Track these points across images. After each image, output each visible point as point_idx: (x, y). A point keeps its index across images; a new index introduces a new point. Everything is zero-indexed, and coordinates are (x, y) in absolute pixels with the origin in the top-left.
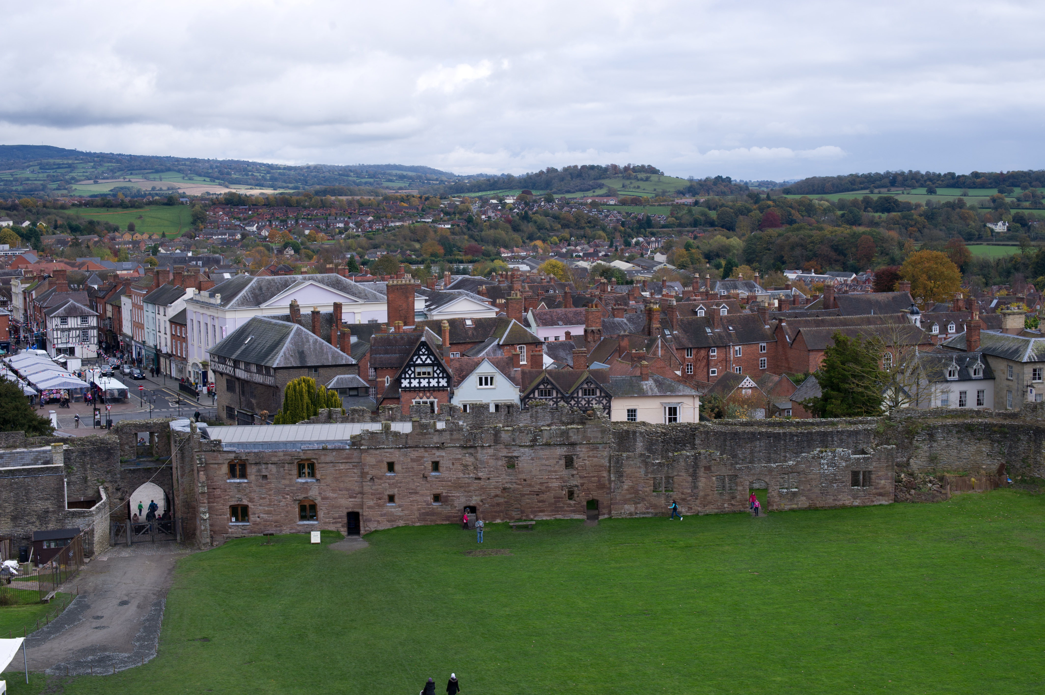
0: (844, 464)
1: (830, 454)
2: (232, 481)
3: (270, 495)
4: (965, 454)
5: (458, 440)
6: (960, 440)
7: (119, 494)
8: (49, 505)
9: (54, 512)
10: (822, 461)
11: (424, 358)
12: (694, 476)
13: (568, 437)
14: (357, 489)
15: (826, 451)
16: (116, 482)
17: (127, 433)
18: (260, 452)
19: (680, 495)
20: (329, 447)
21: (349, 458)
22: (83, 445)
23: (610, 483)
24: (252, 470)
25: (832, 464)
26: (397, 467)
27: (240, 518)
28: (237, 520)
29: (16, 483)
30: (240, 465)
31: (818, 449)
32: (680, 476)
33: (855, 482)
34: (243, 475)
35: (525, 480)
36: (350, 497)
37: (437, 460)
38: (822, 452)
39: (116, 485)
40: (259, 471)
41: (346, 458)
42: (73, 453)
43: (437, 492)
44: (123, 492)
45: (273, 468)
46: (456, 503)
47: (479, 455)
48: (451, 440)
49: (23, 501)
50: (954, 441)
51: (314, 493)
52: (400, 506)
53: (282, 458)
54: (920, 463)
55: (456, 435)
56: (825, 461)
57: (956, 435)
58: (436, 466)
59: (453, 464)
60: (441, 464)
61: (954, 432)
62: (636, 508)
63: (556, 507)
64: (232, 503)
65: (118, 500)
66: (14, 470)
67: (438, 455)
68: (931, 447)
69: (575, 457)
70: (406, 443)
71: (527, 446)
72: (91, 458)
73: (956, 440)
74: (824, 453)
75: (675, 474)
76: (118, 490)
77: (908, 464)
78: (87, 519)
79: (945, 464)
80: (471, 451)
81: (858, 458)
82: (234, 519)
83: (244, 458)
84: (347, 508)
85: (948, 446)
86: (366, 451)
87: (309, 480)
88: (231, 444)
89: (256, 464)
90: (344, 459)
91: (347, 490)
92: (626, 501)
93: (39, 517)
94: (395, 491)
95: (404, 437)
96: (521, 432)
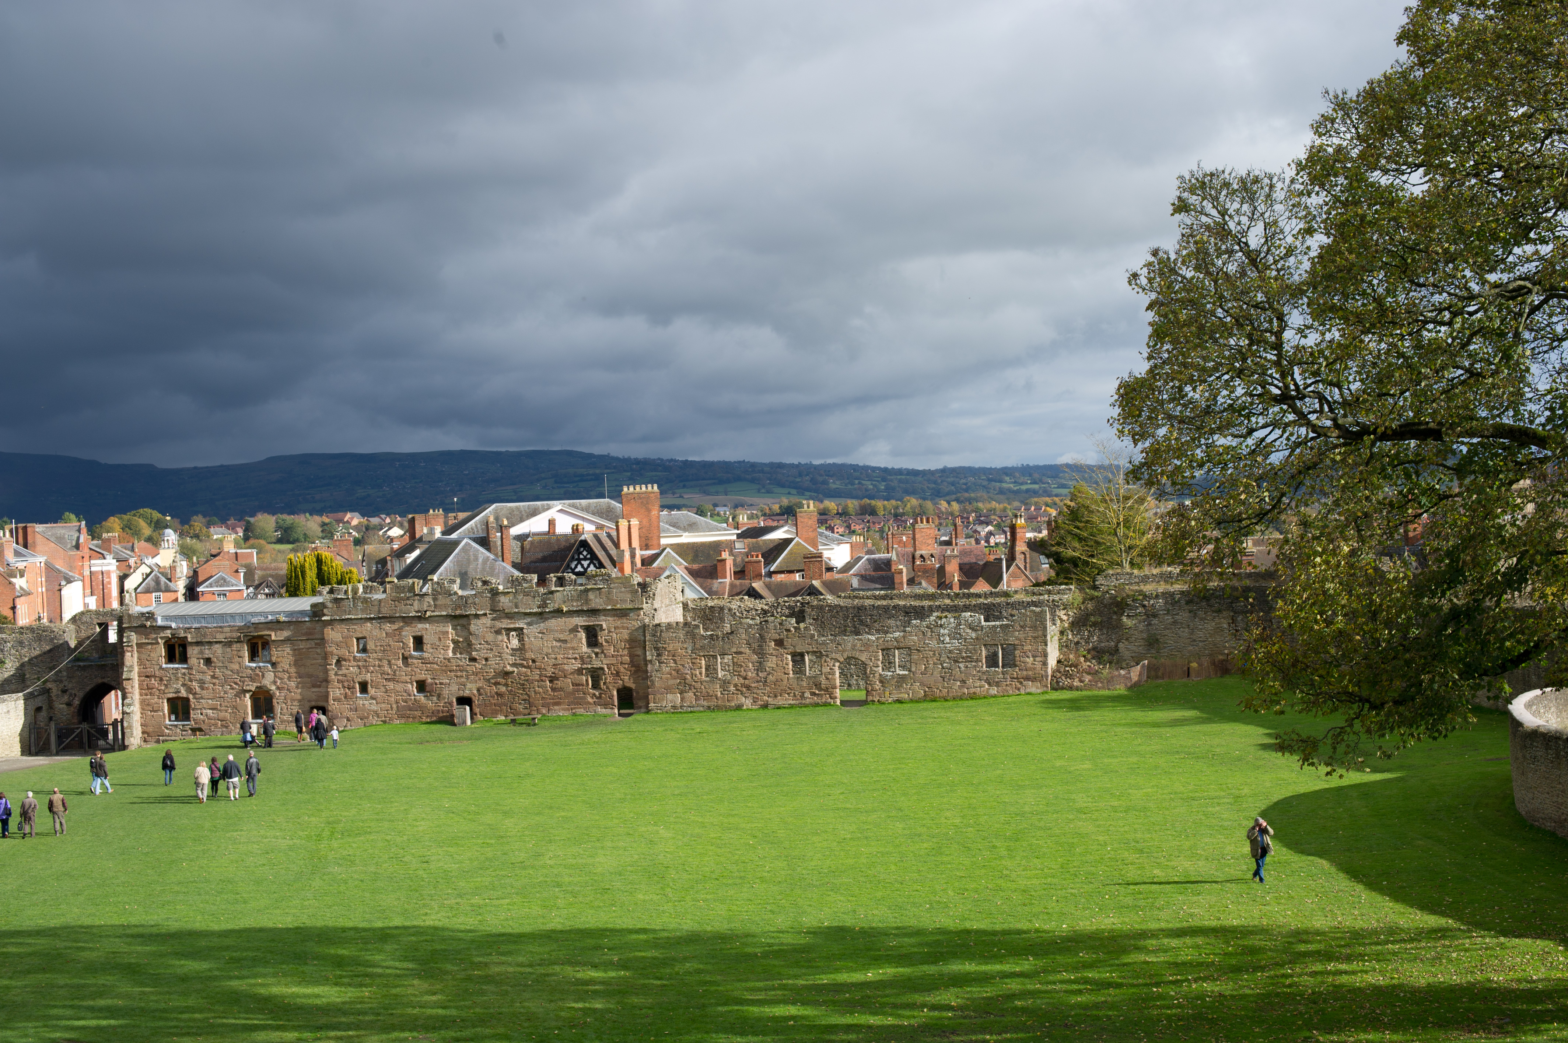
0: (974, 635)
1: (952, 620)
2: (170, 666)
3: (214, 684)
4: (1201, 634)
5: (445, 606)
6: (1192, 614)
7: (66, 698)
10: (942, 631)
11: (585, 563)
12: (761, 653)
13: (587, 601)
14: (321, 675)
15: (946, 617)
16: (61, 681)
18: (202, 627)
19: (742, 681)
20: (283, 618)
21: (311, 634)
23: (646, 665)
24: (192, 651)
25: (955, 635)
26: (371, 646)
27: (181, 715)
28: (177, 719)
30: (180, 645)
31: (935, 614)
32: (741, 653)
33: (992, 661)
34: (184, 659)
35: (534, 661)
36: (314, 686)
37: (419, 634)
38: (941, 618)
39: (61, 686)
40: (201, 652)
41: (306, 634)
43: (422, 677)
44: (71, 695)
45: (218, 648)
46: (446, 692)
47: (473, 628)
48: (435, 606)
50: (1183, 616)
51: (268, 681)
52: (372, 698)
53: (228, 635)
54: (1134, 648)
55: (442, 600)
56: (946, 631)
57: (1186, 607)
58: (419, 642)
59: (440, 639)
60: (426, 640)
61: (1183, 602)
62: (682, 699)
63: (575, 698)
64: (171, 696)
65: (64, 706)
67: (420, 628)
68: (1149, 624)
69: (598, 629)
70: (379, 612)
71: (535, 614)
72: (30, 649)
73: (1187, 615)
74: (944, 620)
75: (734, 650)
76: (64, 691)
77: (1117, 650)
79: (1171, 650)
80: (463, 621)
81: (994, 626)
82: (173, 717)
83: (182, 635)
84: (309, 701)
85: (1175, 622)
86: (331, 622)
87: (261, 664)
88: (166, 618)
89: (198, 643)
90: (304, 635)
91: (310, 676)
92: (669, 690)
94: (368, 677)
95: (376, 603)
96: (527, 594)
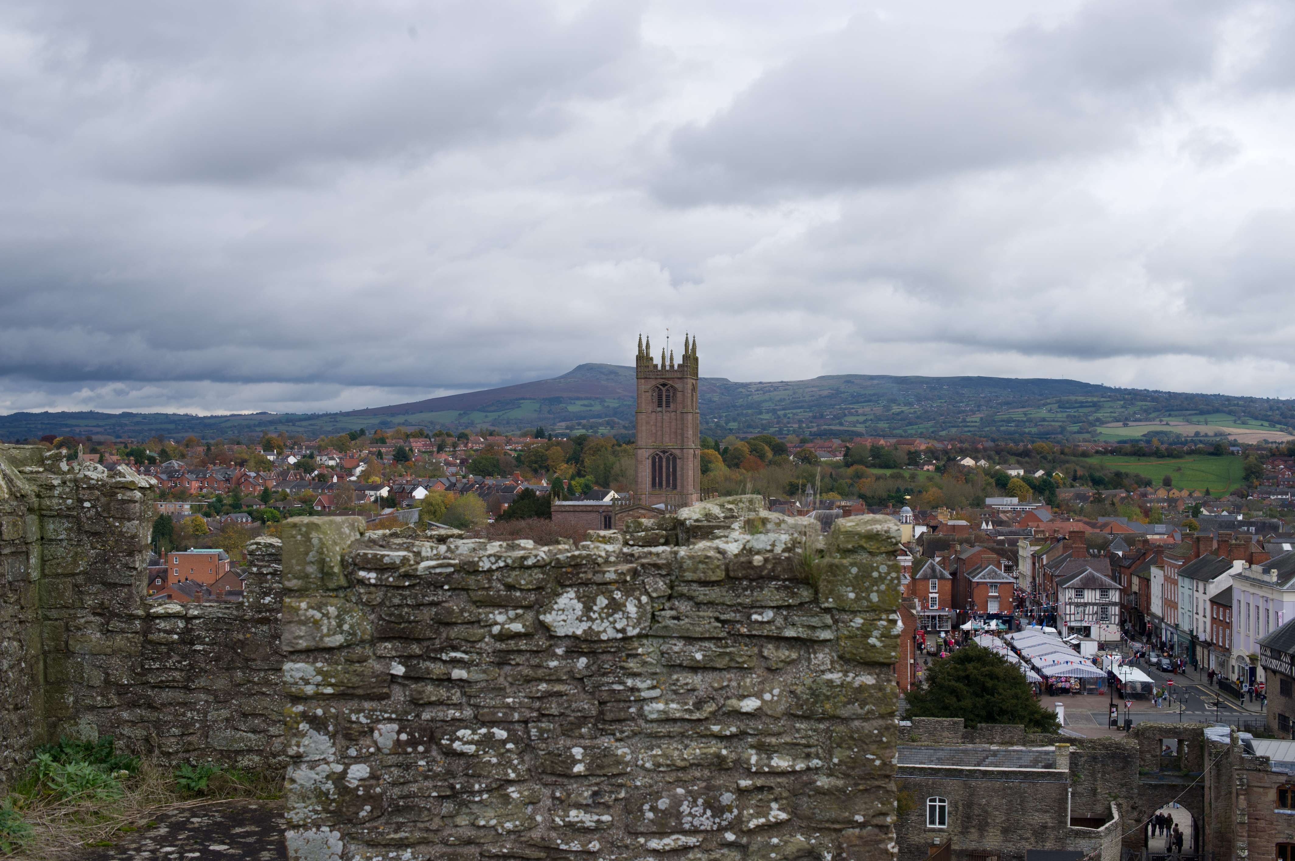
2: (1281, 811)
7: (1135, 814)
8: (1047, 819)
9: (1053, 828)
16: (1132, 798)
17: (1149, 738)
22: (1094, 749)
29: (1010, 788)
30: (1292, 791)
39: (1132, 802)
42: (1081, 757)
44: (1140, 812)
49: (1016, 811)
64: (1280, 840)
65: (1133, 821)
66: (1009, 772)
72: (1103, 765)
76: (1133, 808)
78: (1093, 841)
88: (1282, 764)
93: (1035, 833)
